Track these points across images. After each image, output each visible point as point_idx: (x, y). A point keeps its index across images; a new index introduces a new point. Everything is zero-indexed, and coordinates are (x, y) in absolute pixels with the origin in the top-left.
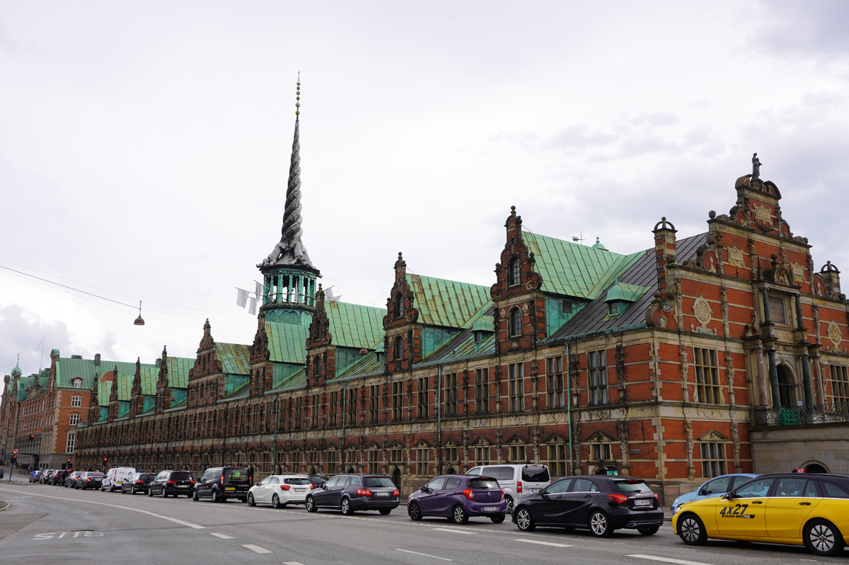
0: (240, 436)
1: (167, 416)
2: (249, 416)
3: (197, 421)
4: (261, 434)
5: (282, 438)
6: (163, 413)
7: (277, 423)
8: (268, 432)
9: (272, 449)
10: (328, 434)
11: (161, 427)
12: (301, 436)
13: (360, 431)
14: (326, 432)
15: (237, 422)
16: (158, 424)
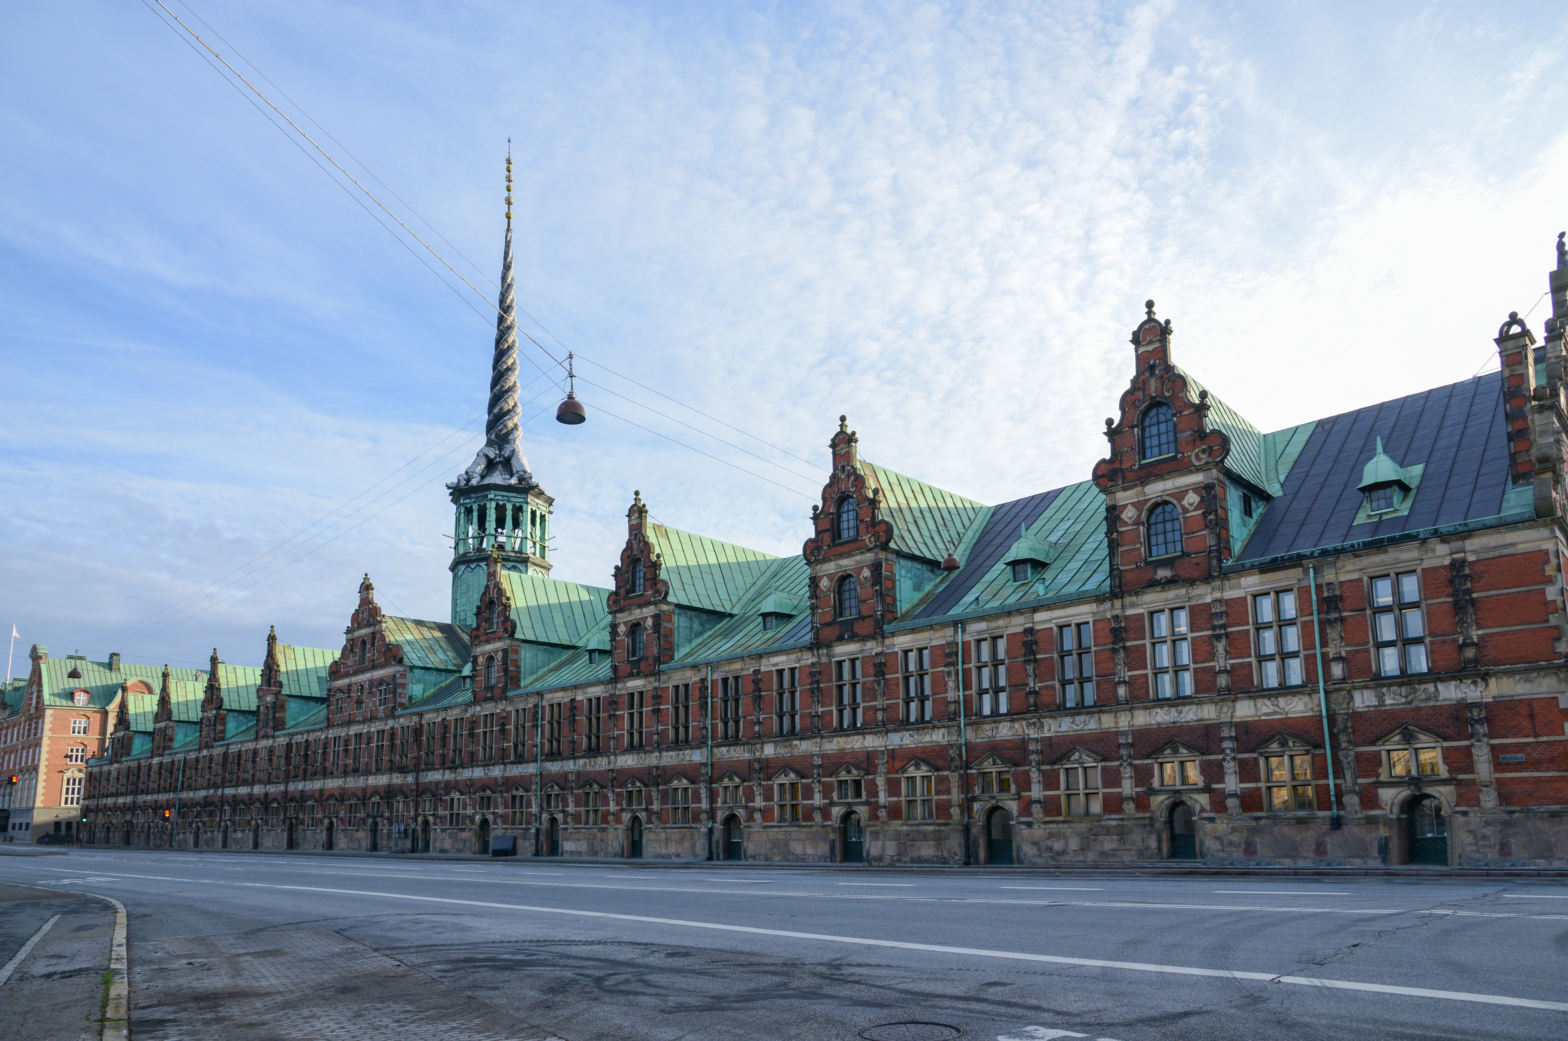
0: (453, 768)
1: (282, 741)
2: (472, 735)
3: (351, 747)
4: (504, 764)
5: (554, 767)
6: (273, 737)
7: (542, 744)
8: (520, 759)
9: (533, 787)
10: (669, 758)
11: (270, 760)
12: (601, 764)
13: (750, 751)
14: (664, 754)
15: (444, 746)
16: (264, 754)
